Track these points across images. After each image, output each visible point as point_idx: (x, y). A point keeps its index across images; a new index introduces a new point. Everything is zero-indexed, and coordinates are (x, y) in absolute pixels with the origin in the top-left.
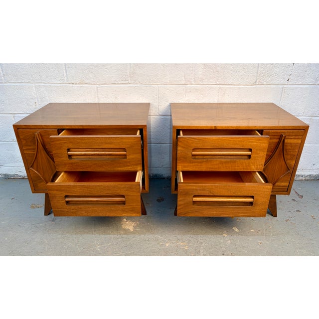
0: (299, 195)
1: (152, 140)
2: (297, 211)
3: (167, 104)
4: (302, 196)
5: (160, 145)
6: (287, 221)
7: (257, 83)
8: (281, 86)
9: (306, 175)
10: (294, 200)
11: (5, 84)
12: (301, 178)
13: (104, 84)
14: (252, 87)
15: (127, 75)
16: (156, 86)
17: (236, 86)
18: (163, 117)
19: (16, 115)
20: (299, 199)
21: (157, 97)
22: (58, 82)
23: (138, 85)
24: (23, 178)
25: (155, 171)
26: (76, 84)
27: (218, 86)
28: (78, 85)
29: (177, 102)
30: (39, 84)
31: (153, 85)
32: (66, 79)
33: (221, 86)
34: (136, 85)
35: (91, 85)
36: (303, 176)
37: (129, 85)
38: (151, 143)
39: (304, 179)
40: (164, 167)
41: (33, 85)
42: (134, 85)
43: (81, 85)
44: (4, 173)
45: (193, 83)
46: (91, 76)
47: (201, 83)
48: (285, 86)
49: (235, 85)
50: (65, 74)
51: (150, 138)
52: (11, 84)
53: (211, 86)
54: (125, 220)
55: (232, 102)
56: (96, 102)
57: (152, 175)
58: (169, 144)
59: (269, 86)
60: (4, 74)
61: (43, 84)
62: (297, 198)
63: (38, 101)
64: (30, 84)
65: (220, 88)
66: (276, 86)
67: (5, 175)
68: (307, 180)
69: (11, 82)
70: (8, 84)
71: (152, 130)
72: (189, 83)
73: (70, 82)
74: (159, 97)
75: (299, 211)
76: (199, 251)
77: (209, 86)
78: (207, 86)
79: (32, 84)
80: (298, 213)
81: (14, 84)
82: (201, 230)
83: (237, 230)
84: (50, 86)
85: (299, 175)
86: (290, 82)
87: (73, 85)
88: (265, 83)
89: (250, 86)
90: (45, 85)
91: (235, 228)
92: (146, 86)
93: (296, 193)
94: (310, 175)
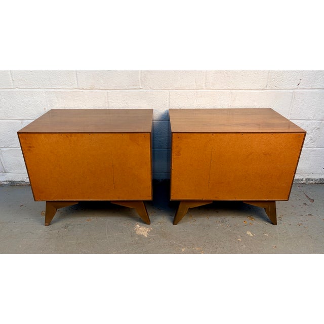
0: (310, 199)
2: (309, 215)
4: (313, 200)
6: (299, 225)
7: (268, 88)
8: (292, 91)
9: (316, 179)
10: (305, 204)
11: (14, 90)
12: (311, 182)
13: (115, 89)
14: (262, 91)
15: (138, 80)
16: (167, 91)
19: (24, 121)
20: (311, 203)
21: (168, 102)
22: (69, 88)
23: (149, 90)
26: (86, 89)
27: (229, 91)
28: (88, 91)
30: (49, 90)
31: (164, 90)
32: (76, 85)
33: (232, 91)
34: (147, 90)
35: (101, 91)
36: (313, 180)
37: (140, 90)
39: (314, 182)
42: (145, 90)
43: (92, 91)
44: (10, 180)
45: (204, 88)
47: (211, 88)
48: (295, 91)
50: (76, 80)
52: (21, 90)
53: (222, 90)
54: (138, 226)
59: (280, 91)
60: (14, 79)
61: (53, 90)
62: (309, 203)
63: (47, 105)
64: (40, 90)
65: (231, 93)
66: (286, 90)
68: (318, 184)
69: (21, 87)
70: (17, 89)
72: (200, 88)
73: (81, 87)
75: (311, 215)
77: (220, 91)
78: (218, 91)
79: (42, 90)
80: (310, 216)
81: (23, 90)
82: (216, 235)
83: (251, 235)
84: (60, 91)
85: (309, 179)
86: (300, 86)
87: (84, 91)
88: (275, 88)
89: (260, 91)
90: (55, 90)
91: (248, 233)
92: (157, 91)
93: (307, 196)
94: (320, 179)
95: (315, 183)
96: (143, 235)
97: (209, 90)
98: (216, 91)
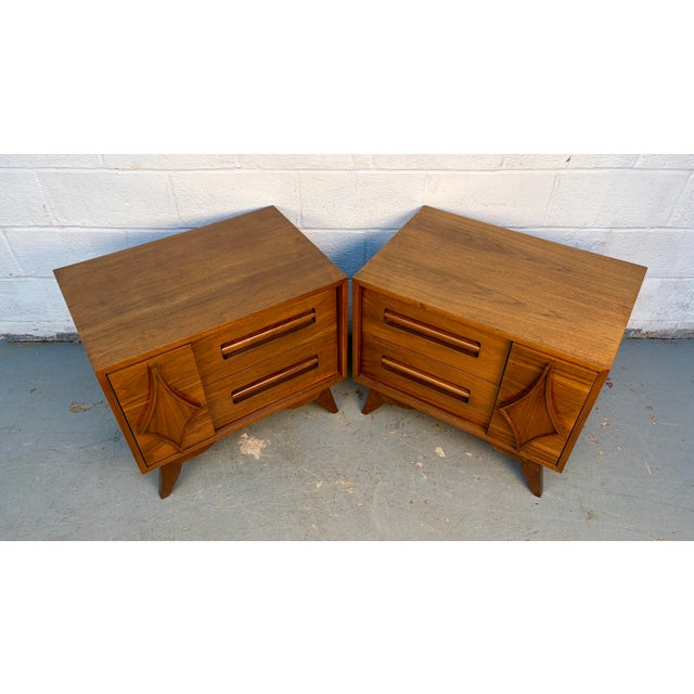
7: (504, 167)
8: (554, 173)
13: (183, 169)
14: (492, 173)
16: (294, 172)
19: (7, 230)
21: (297, 194)
22: (85, 166)
23: (256, 172)
24: (44, 341)
26: (124, 169)
27: (423, 172)
28: (128, 172)
30: (46, 170)
31: (287, 172)
32: (100, 160)
33: (430, 173)
34: (251, 171)
35: (155, 172)
37: (238, 171)
41: (33, 171)
42: (247, 172)
43: (135, 172)
44: (5, 332)
45: (371, 167)
48: (562, 172)
49: (458, 170)
53: (407, 172)
54: (245, 435)
59: (528, 172)
61: (55, 170)
63: (49, 201)
64: (26, 171)
65: (428, 176)
66: (541, 172)
67: (6, 335)
72: (362, 167)
73: (111, 166)
74: (300, 194)
76: (372, 498)
78: (400, 172)
79: (30, 170)
82: (380, 454)
83: (442, 454)
86: (572, 164)
88: (520, 166)
89: (489, 173)
90: (58, 171)
91: (438, 450)
92: (273, 172)
96: (252, 455)
97: (382, 172)
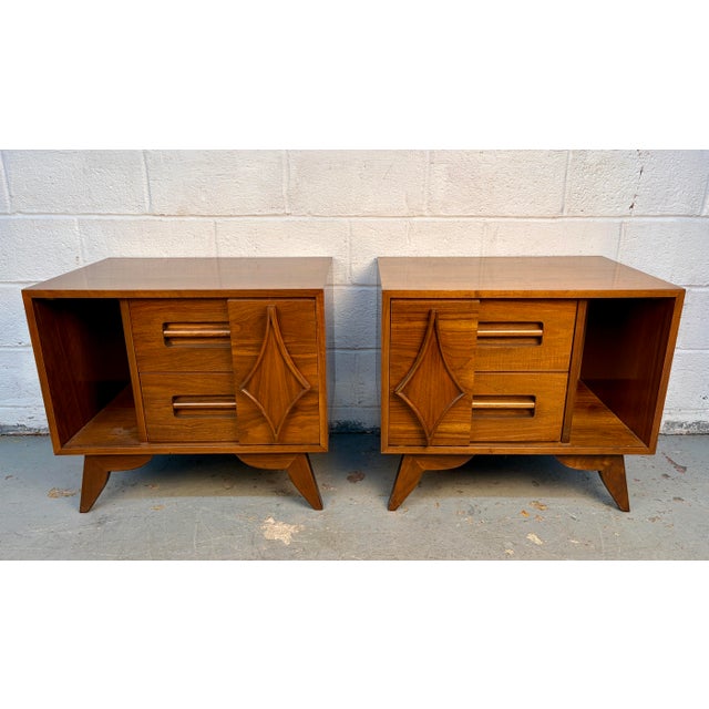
0: (676, 466)
1: (336, 341)
2: (675, 499)
3: (370, 259)
4: (685, 468)
5: (354, 352)
6: (653, 520)
7: (565, 214)
8: (618, 220)
9: (690, 423)
10: (666, 476)
11: (12, 217)
12: (678, 430)
13: (231, 216)
14: (554, 221)
15: (282, 197)
16: (346, 219)
17: (519, 220)
18: (361, 289)
20: (679, 474)
21: (348, 244)
22: (131, 212)
23: (307, 219)
24: (36, 435)
25: (342, 416)
26: (170, 216)
27: (481, 220)
28: (173, 219)
29: (392, 255)
30: (89, 217)
31: (338, 219)
32: (147, 205)
33: (488, 220)
34: (301, 218)
35: (201, 219)
36: (681, 425)
37: (287, 218)
38: (334, 349)
39: (685, 431)
40: (364, 404)
41: (75, 218)
42: (297, 219)
43: (181, 219)
45: (426, 213)
46: (204, 199)
47: (442, 213)
48: (625, 220)
49: (517, 217)
50: (146, 195)
51: (332, 337)
52: (26, 217)
53: (465, 219)
54: (271, 520)
55: (514, 254)
56: (213, 254)
57: (335, 425)
58: (374, 351)
59: (591, 220)
60: (13, 194)
61: (97, 217)
62: (674, 472)
63: (83, 252)
64: (67, 217)
65: (486, 224)
66: (606, 219)
68: (694, 434)
69: (26, 211)
70: (20, 216)
71: (336, 319)
72: (416, 213)
73: (157, 211)
74: (351, 244)
75: (679, 499)
77: (461, 219)
78: (456, 219)
79: (71, 217)
80: (679, 503)
81: (31, 217)
82: (453, 541)
83: (538, 541)
84: (112, 220)
85: (674, 423)
86: (635, 211)
87: (163, 218)
88: (581, 214)
89: (549, 221)
90: (102, 217)
91: (531, 537)
92: (324, 219)
93: (670, 460)
94: (698, 423)
95: (688, 434)
96: (279, 541)
97: (437, 219)
98: (452, 219)
